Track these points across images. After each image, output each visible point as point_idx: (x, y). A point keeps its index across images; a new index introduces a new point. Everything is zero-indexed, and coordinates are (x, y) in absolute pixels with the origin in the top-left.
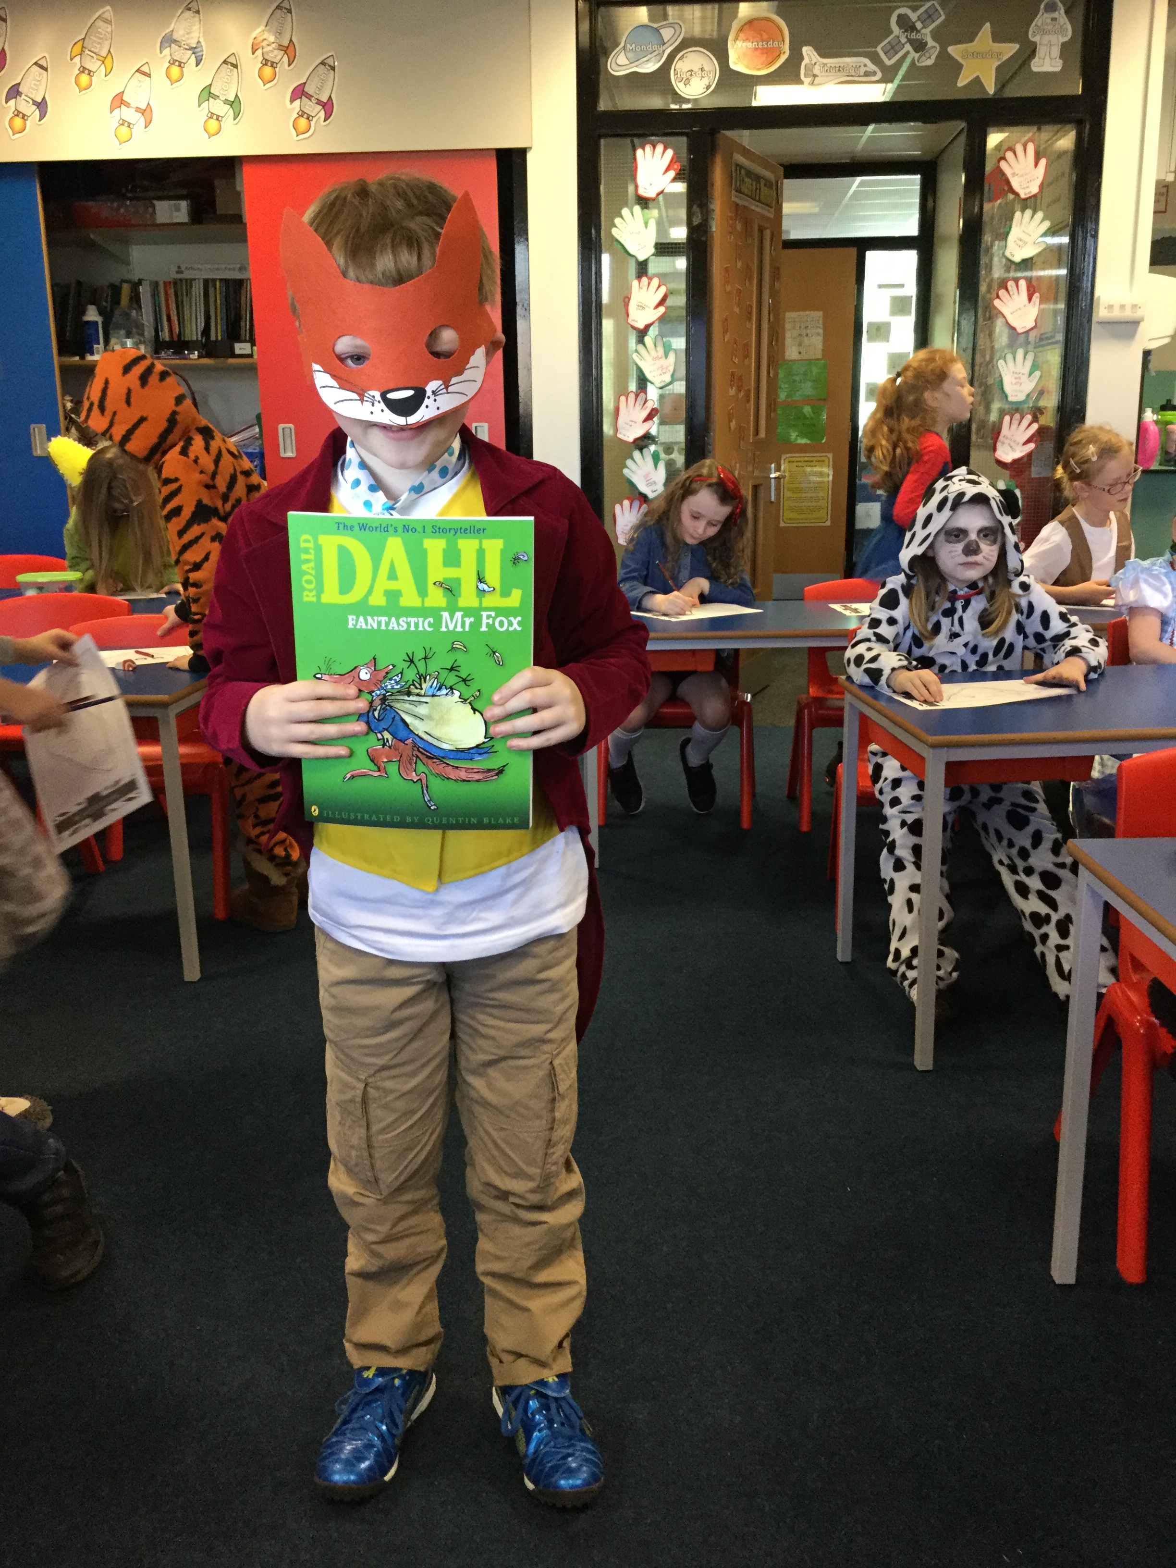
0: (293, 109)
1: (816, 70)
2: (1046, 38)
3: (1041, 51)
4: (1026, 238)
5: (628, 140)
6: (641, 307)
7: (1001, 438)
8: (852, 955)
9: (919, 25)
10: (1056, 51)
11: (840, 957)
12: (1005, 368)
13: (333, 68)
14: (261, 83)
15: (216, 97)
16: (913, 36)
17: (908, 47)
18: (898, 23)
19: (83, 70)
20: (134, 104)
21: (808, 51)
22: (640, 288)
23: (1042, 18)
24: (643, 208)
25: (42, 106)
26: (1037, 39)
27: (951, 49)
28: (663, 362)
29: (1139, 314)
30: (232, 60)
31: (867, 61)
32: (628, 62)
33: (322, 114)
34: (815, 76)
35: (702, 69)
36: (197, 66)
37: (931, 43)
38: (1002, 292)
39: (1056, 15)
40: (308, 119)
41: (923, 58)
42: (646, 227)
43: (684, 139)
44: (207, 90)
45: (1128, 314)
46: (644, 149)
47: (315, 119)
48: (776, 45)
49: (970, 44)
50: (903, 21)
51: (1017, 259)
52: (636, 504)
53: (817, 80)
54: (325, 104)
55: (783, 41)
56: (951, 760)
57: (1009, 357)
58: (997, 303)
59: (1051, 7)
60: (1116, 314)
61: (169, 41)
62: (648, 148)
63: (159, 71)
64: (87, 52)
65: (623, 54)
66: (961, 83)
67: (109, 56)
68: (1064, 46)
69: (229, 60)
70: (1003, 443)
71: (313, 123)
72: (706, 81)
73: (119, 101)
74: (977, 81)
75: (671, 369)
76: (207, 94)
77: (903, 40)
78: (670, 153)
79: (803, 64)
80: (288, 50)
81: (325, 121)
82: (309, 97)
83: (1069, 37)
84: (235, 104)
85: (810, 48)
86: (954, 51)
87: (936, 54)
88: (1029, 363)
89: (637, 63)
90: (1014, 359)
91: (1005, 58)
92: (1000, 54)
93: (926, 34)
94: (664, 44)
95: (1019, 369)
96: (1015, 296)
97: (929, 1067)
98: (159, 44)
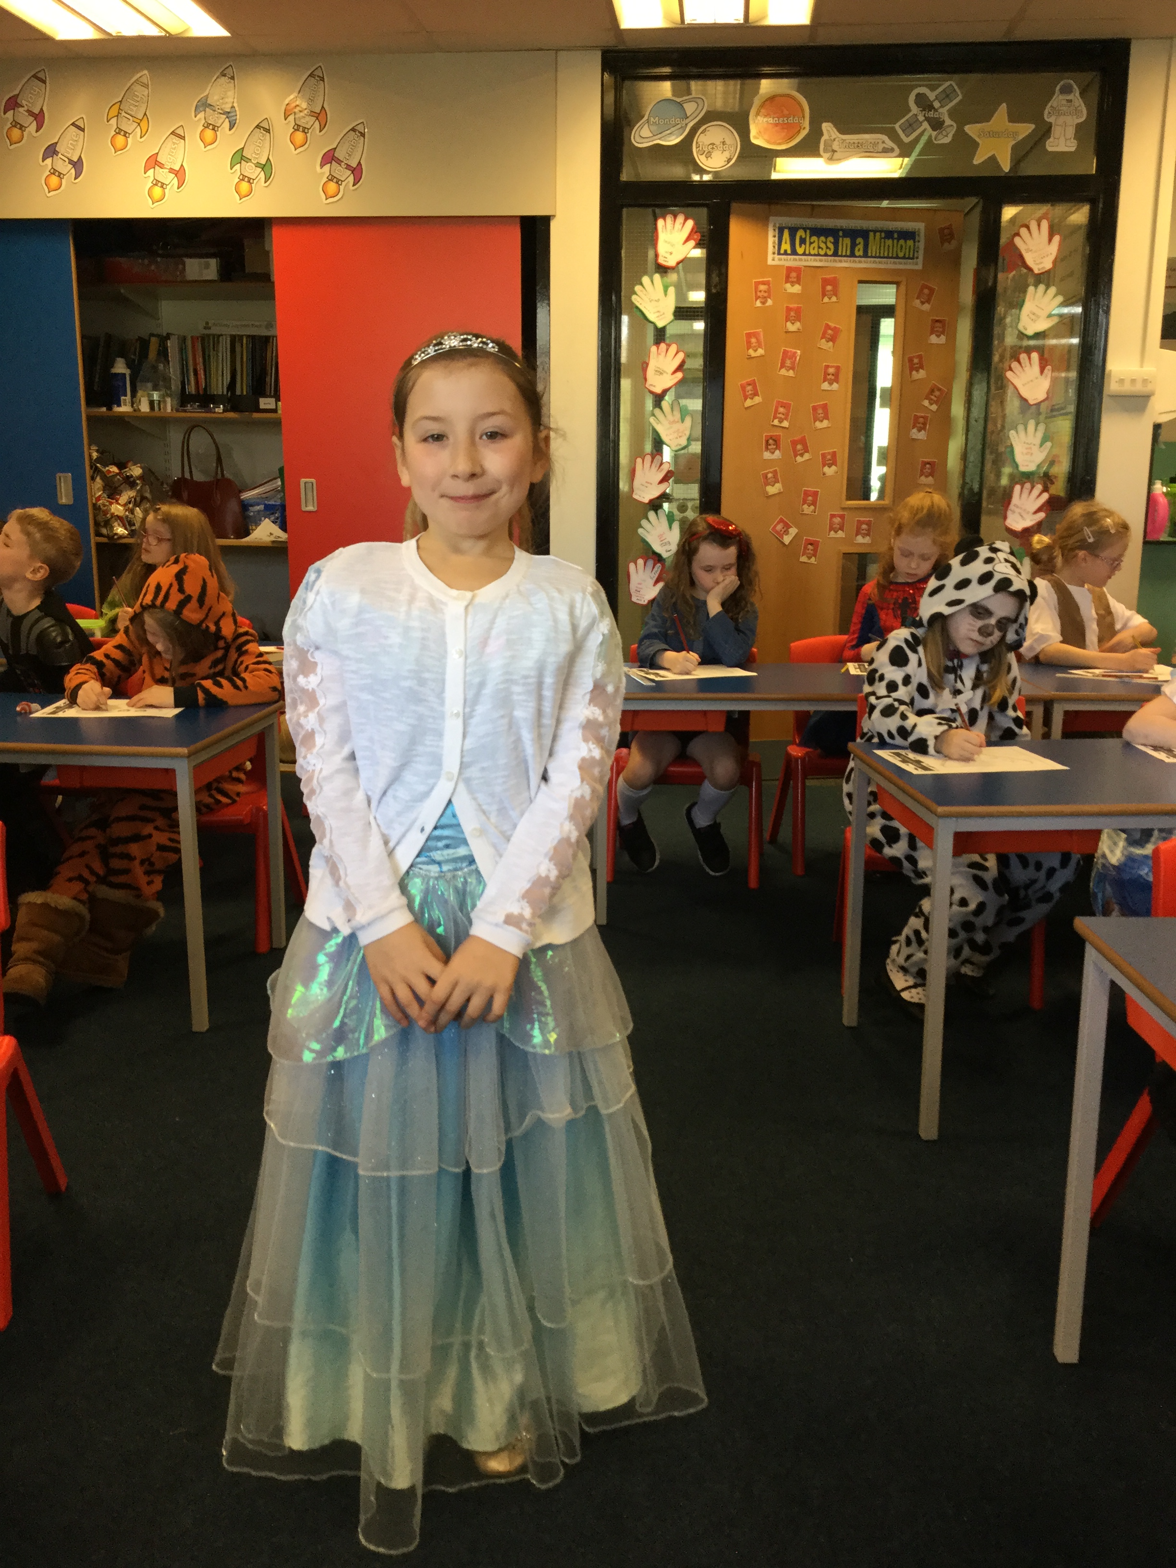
0: (323, 173)
1: (835, 146)
2: (1062, 119)
3: (1056, 131)
4: (1039, 311)
5: (650, 210)
6: (660, 372)
7: (1011, 507)
8: (859, 1019)
9: (936, 104)
10: (1071, 132)
11: (846, 1021)
12: (1016, 438)
13: (363, 135)
14: (292, 147)
15: (248, 160)
16: (931, 114)
17: (926, 125)
18: (916, 102)
19: (119, 131)
21: (827, 128)
22: (658, 354)
23: (1058, 100)
24: (662, 277)
25: (78, 165)
26: (1051, 120)
27: (968, 128)
28: (679, 426)
29: (1150, 387)
31: (885, 138)
32: (651, 135)
33: (351, 179)
34: (834, 151)
35: (724, 143)
36: (230, 129)
37: (948, 122)
38: (1015, 365)
39: (1070, 97)
41: (940, 136)
42: (666, 295)
43: (704, 211)
44: (238, 156)
45: (1139, 388)
46: (665, 220)
48: (796, 120)
49: (986, 124)
50: (920, 100)
51: (1030, 332)
52: (650, 563)
53: (836, 155)
55: (803, 117)
56: (958, 830)
57: (1021, 428)
58: (1009, 374)
59: (1067, 90)
60: (1127, 388)
61: (204, 105)
63: (193, 134)
64: (123, 114)
65: (646, 129)
66: (977, 161)
68: (1079, 127)
69: (261, 125)
70: (1014, 512)
71: (342, 188)
72: (727, 155)
73: (153, 162)
74: (993, 159)
75: (688, 433)
76: (240, 157)
77: (921, 118)
78: (690, 223)
79: (823, 139)
80: (320, 116)
82: (339, 162)
83: (1083, 119)
84: (266, 167)
85: (830, 124)
86: (971, 130)
87: (953, 132)
88: (1040, 435)
89: (660, 136)
90: (1026, 429)
91: (1020, 137)
92: (1016, 134)
93: (944, 113)
94: (687, 118)
95: (1030, 439)
96: (1027, 368)
97: (934, 1136)
98: (194, 109)
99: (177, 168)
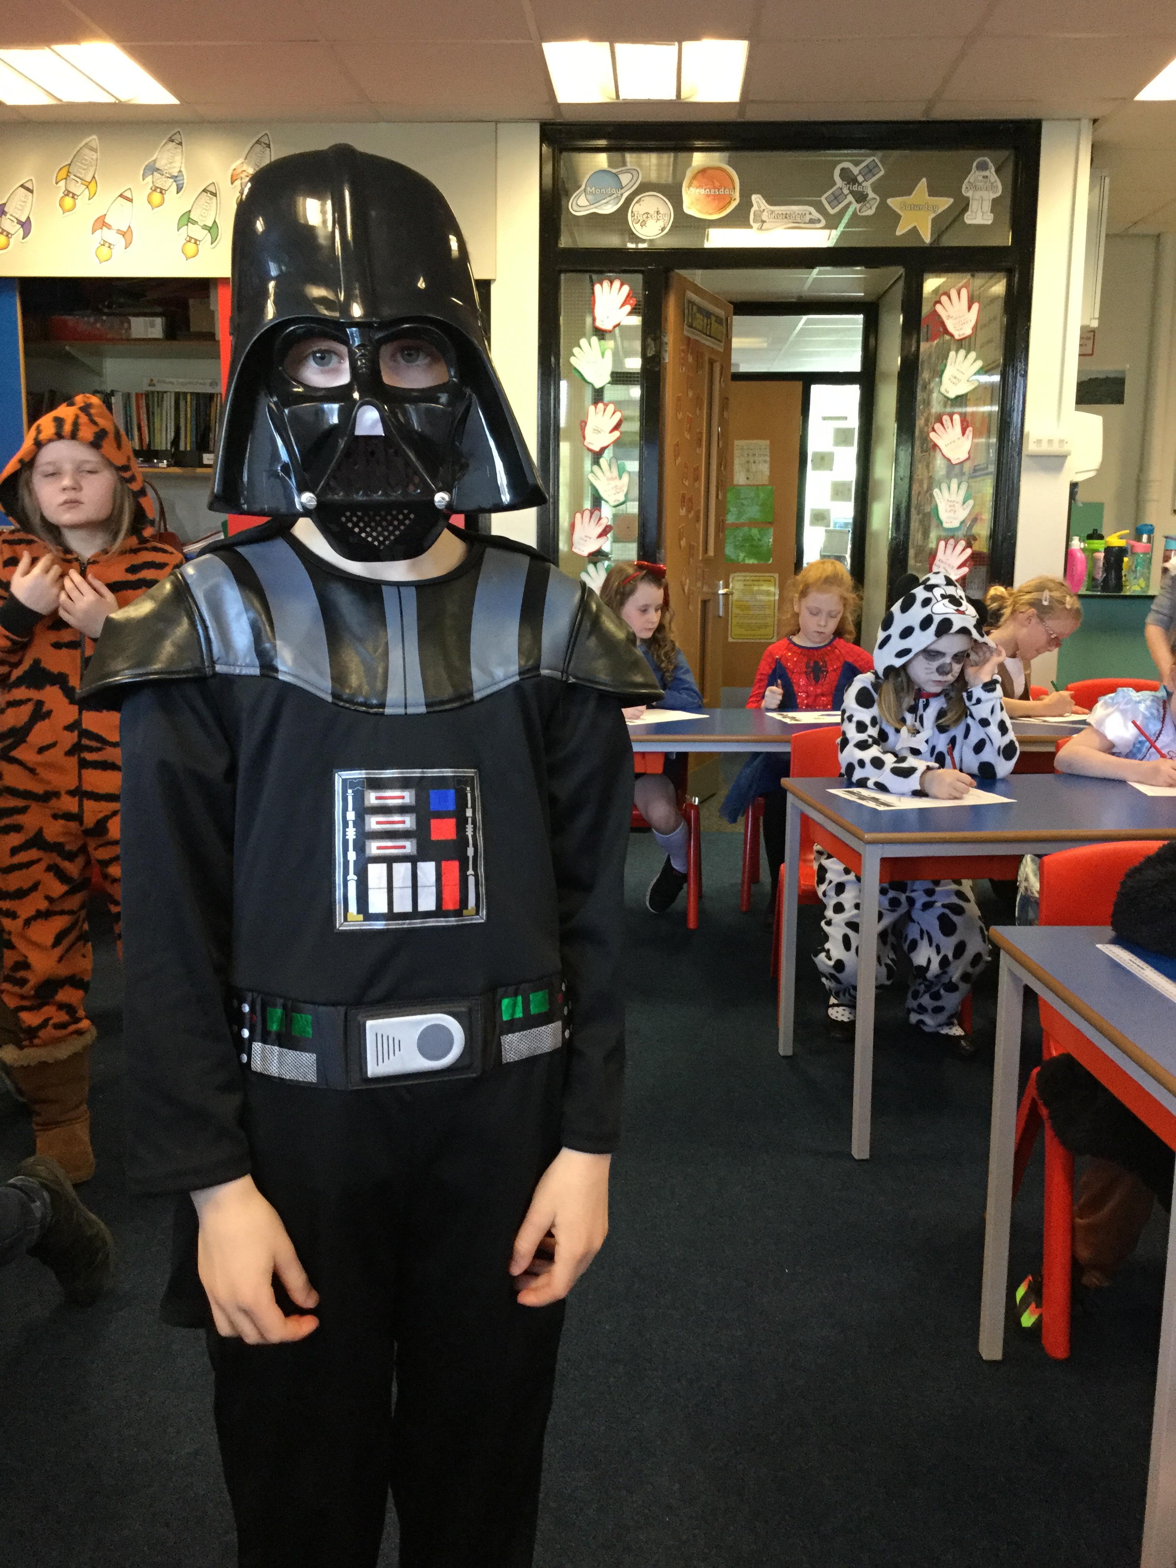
1: (765, 216)
2: (978, 195)
3: (974, 205)
4: (959, 376)
5: (587, 276)
6: (597, 431)
7: (937, 562)
8: (794, 1047)
9: (860, 179)
10: (987, 206)
11: (781, 1052)
12: (940, 498)
16: (855, 188)
17: (850, 198)
18: (840, 176)
19: (67, 193)
20: (115, 227)
21: (756, 199)
22: (595, 414)
23: (975, 176)
24: (599, 339)
25: (26, 226)
26: (969, 194)
27: (890, 201)
28: (617, 482)
29: (1065, 448)
30: (212, 189)
31: (812, 209)
32: (588, 204)
34: (763, 222)
35: (658, 213)
36: (178, 193)
37: (871, 195)
38: (937, 426)
39: (986, 173)
41: (864, 208)
42: (603, 356)
43: (640, 277)
44: (186, 217)
45: (1055, 449)
46: (602, 285)
48: (727, 192)
49: (907, 198)
50: (845, 174)
51: (952, 395)
53: (765, 226)
55: (734, 189)
56: (885, 856)
57: (944, 486)
58: (932, 435)
59: (983, 167)
60: (1045, 448)
61: (152, 169)
62: (606, 284)
64: (72, 177)
65: (583, 198)
66: (899, 232)
67: (93, 183)
68: (995, 202)
72: (661, 224)
73: (101, 223)
74: (914, 231)
75: (625, 489)
76: (187, 219)
77: (846, 191)
78: (626, 289)
79: (753, 210)
83: (999, 194)
85: (759, 196)
86: (893, 202)
87: (876, 205)
88: (962, 492)
89: (596, 204)
90: (949, 488)
91: (940, 211)
92: (935, 207)
93: (867, 187)
94: (622, 188)
95: (954, 497)
96: (950, 430)
97: (866, 1155)
98: (142, 172)
99: (125, 229)
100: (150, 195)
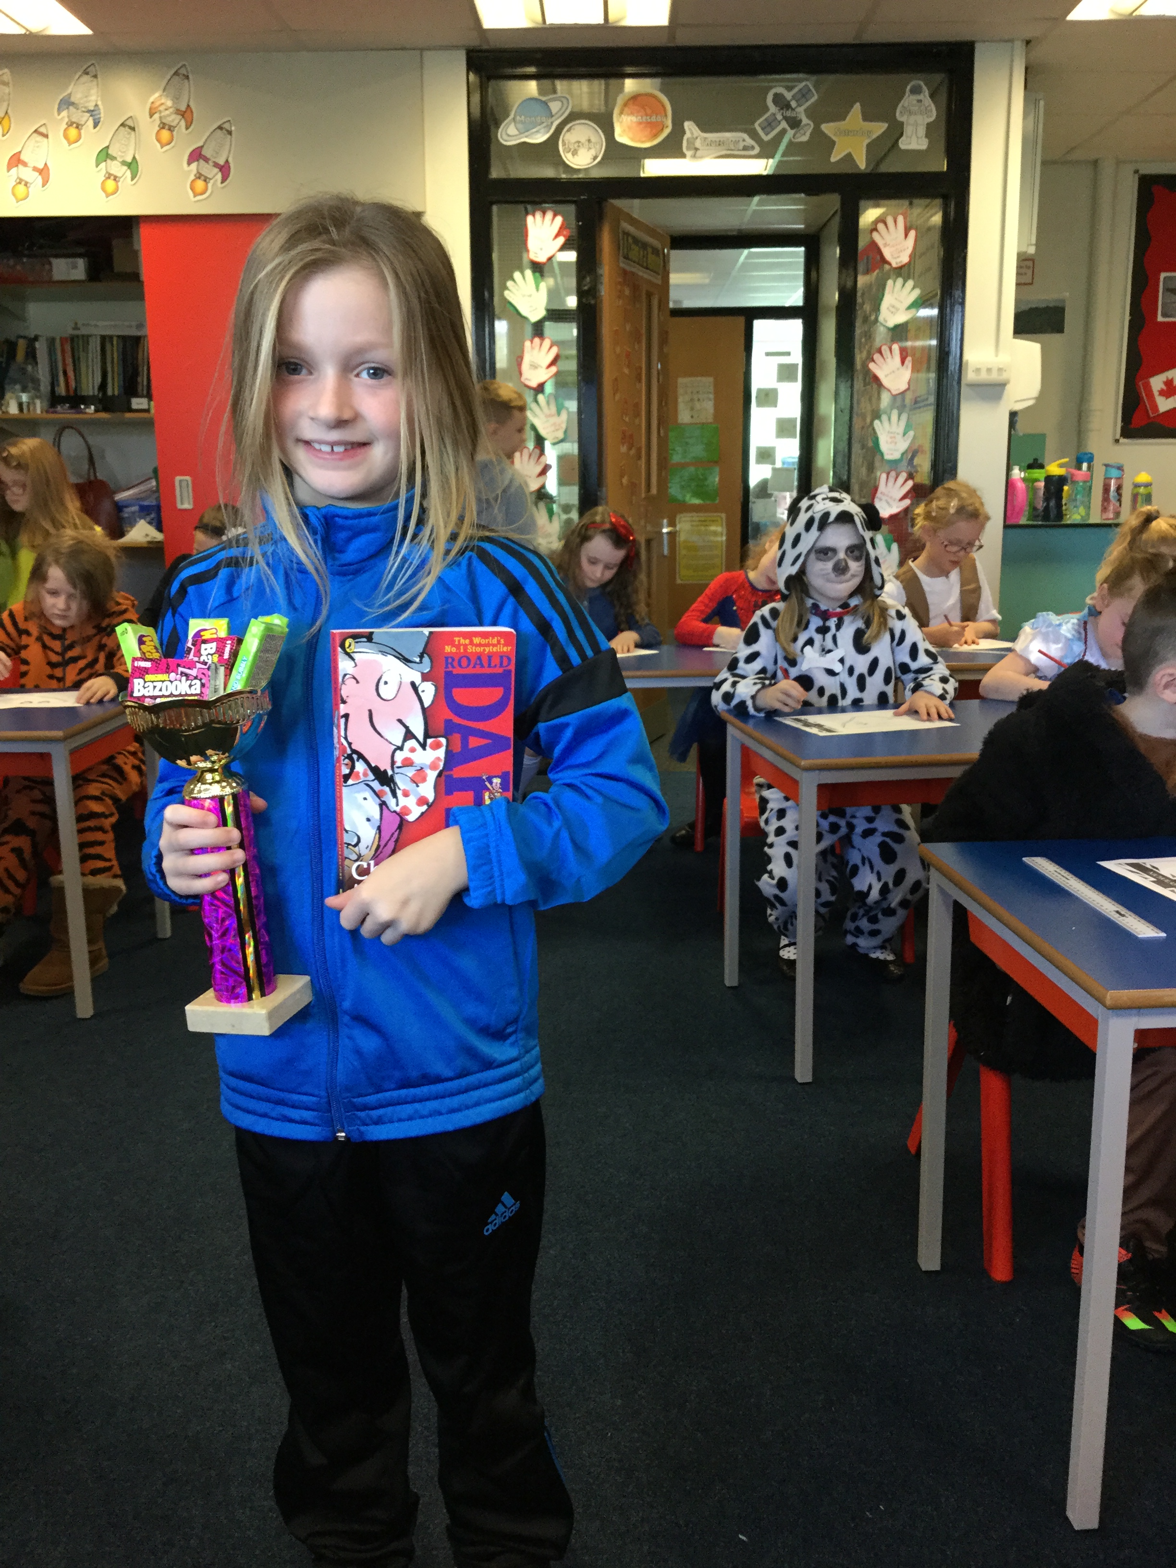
0: (190, 171)
1: (698, 144)
2: (912, 119)
3: (908, 130)
4: (897, 304)
5: (521, 207)
6: (534, 366)
7: (878, 495)
8: (739, 978)
9: (793, 104)
10: (922, 131)
11: (728, 983)
12: (881, 428)
13: (230, 133)
14: (158, 145)
15: (113, 158)
16: (789, 113)
17: (784, 125)
18: (774, 101)
20: (31, 164)
21: (688, 125)
22: (532, 348)
23: (909, 100)
24: (534, 273)
26: (903, 119)
27: (824, 127)
28: (555, 419)
29: (1004, 376)
30: (129, 123)
31: (745, 136)
32: (515, 132)
33: (219, 176)
34: (696, 149)
35: (589, 141)
36: (95, 127)
37: (805, 120)
38: (877, 357)
39: (921, 97)
40: (205, 181)
41: (799, 135)
42: (538, 293)
43: (572, 209)
44: (104, 153)
45: (994, 377)
46: (534, 216)
47: (212, 182)
48: (659, 119)
49: (843, 122)
50: (779, 100)
51: (891, 324)
53: (699, 154)
54: (223, 167)
55: (666, 116)
56: (822, 782)
57: (884, 417)
58: (872, 366)
59: (916, 91)
60: (984, 377)
61: (66, 103)
63: (56, 132)
65: (512, 127)
66: (833, 159)
67: (7, 117)
68: (929, 127)
70: (881, 500)
71: (210, 185)
72: (593, 152)
74: (849, 157)
75: (564, 426)
76: (105, 155)
77: (779, 117)
78: (559, 220)
79: (685, 138)
81: (222, 183)
82: (206, 160)
83: (934, 118)
84: (132, 165)
85: (692, 123)
86: (827, 128)
87: (810, 131)
88: (903, 423)
89: (526, 134)
90: (890, 420)
91: (874, 136)
92: (870, 132)
93: (801, 112)
94: (552, 116)
95: (894, 428)
96: (889, 360)
97: (809, 1078)
98: (56, 106)
99: (41, 166)
100: (65, 130)
